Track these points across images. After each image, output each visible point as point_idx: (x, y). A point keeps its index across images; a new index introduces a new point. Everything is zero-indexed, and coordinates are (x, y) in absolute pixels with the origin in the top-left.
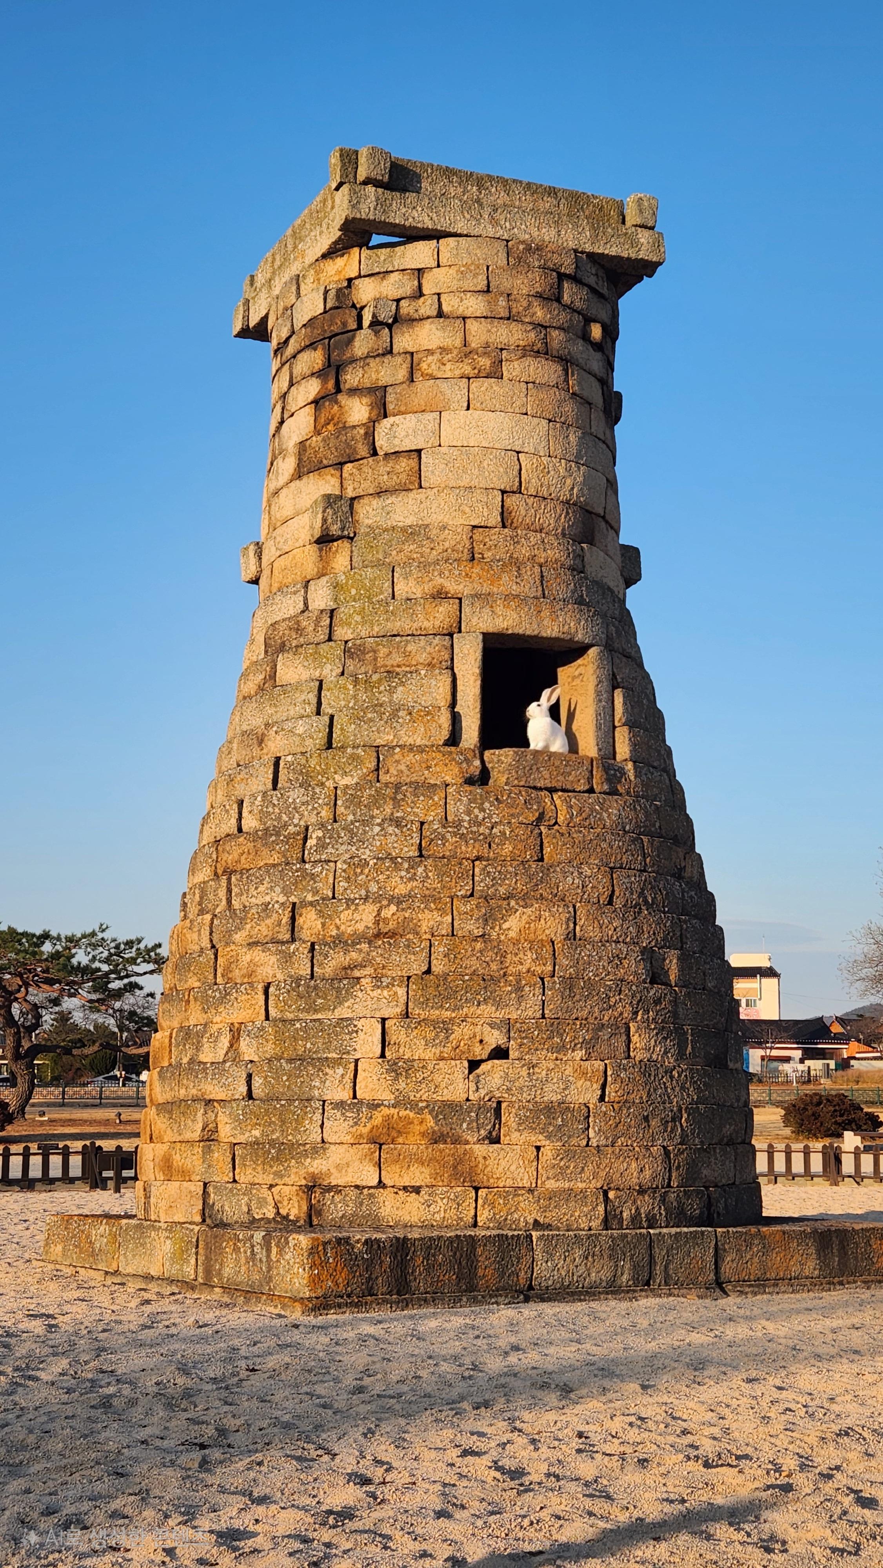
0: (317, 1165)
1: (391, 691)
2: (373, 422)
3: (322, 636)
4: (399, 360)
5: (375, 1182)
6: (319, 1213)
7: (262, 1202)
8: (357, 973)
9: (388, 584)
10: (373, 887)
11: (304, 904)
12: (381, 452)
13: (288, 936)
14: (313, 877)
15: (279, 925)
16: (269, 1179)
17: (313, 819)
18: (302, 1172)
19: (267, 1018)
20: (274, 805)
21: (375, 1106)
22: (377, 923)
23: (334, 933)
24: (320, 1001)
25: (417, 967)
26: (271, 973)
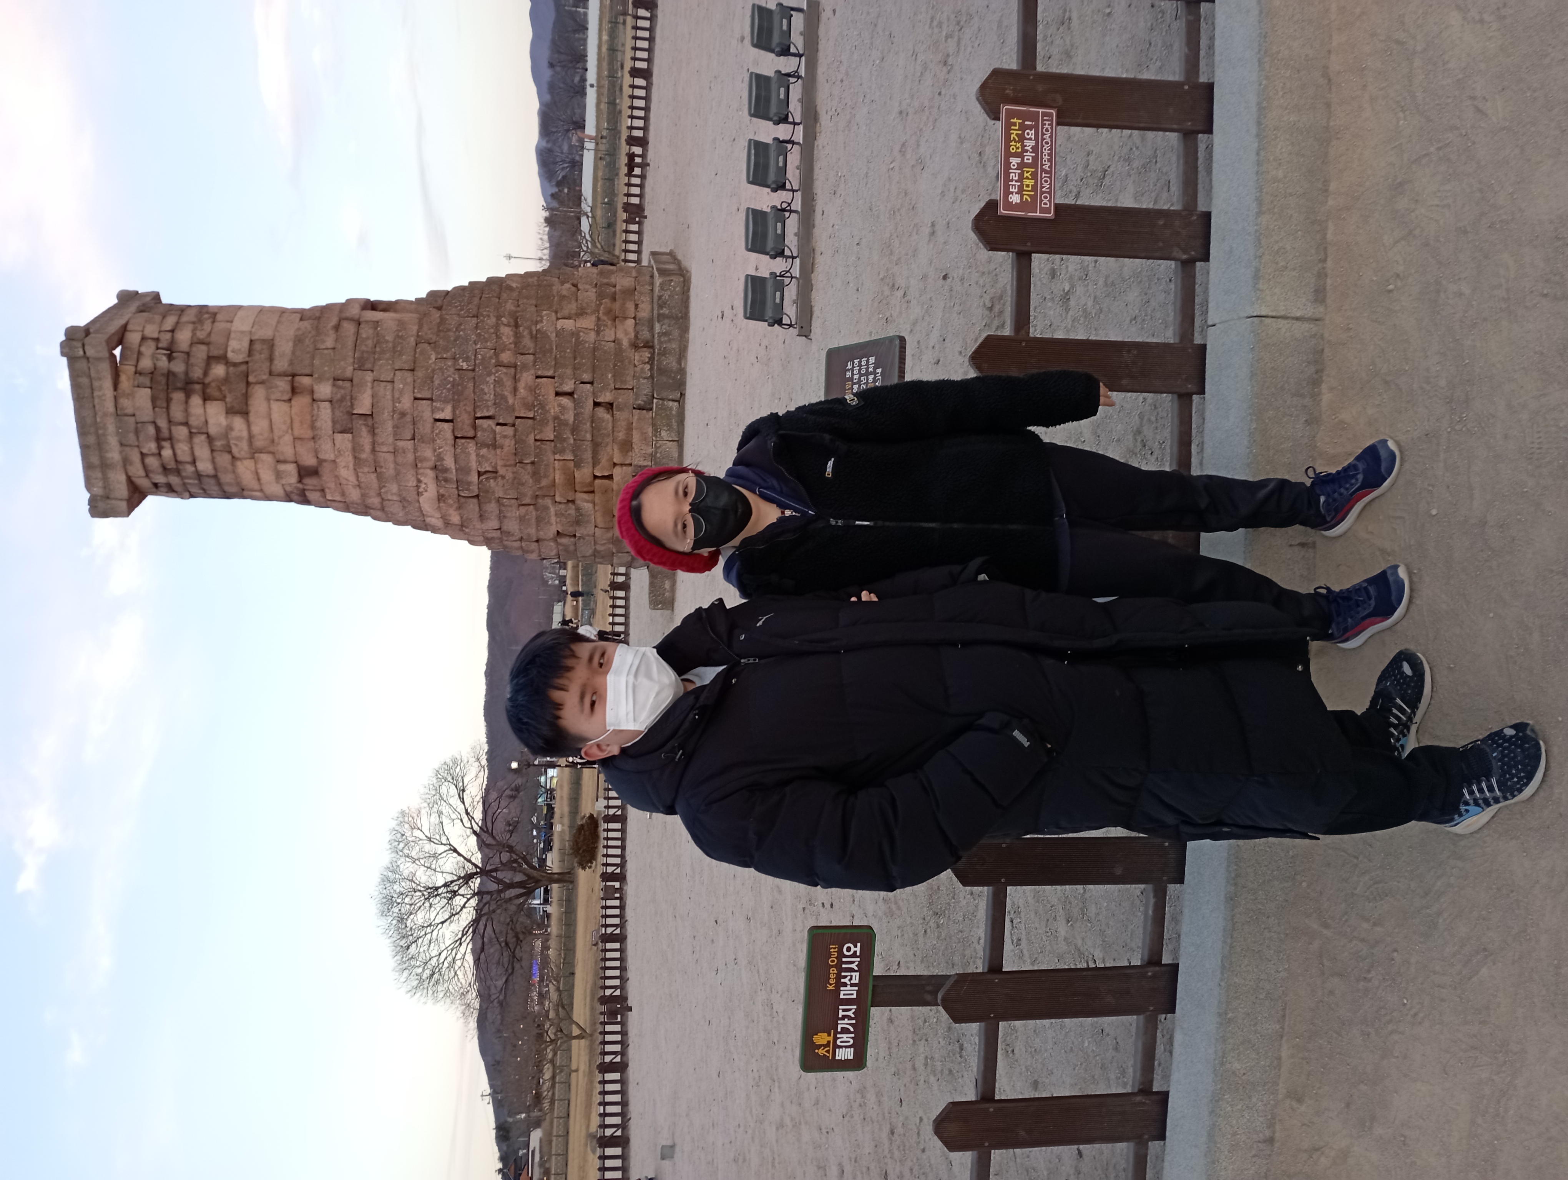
0: (625, 343)
1: (387, 342)
2: (227, 363)
3: (347, 384)
4: (194, 349)
5: (633, 321)
6: (648, 342)
7: (642, 369)
8: (534, 332)
9: (326, 351)
10: (492, 331)
11: (498, 360)
12: (247, 359)
13: (513, 370)
14: (483, 359)
15: (506, 374)
16: (631, 367)
17: (452, 369)
18: (629, 350)
19: (553, 377)
20: (442, 393)
21: (599, 319)
22: (509, 326)
23: (513, 346)
24: (547, 346)
25: (533, 309)
26: (531, 377)
